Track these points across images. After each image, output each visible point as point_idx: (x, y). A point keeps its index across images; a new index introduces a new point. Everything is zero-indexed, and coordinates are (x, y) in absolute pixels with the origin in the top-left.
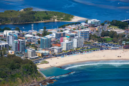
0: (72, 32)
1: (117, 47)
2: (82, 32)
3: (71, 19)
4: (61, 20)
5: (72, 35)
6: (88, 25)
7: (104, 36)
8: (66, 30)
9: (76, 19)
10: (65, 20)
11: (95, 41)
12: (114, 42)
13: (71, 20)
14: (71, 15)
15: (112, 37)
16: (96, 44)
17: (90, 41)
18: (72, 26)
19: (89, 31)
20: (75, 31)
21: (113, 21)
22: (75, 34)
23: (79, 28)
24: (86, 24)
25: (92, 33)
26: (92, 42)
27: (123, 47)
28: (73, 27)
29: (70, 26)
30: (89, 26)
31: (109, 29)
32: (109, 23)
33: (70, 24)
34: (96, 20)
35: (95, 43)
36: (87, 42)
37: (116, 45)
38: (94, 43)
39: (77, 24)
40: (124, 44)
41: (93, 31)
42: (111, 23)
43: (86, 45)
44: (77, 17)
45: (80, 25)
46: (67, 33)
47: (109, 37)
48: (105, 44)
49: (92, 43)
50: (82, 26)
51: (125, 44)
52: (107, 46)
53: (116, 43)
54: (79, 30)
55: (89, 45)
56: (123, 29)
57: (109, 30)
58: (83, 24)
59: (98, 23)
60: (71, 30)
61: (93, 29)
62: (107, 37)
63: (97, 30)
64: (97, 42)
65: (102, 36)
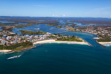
8: (44, 35)
27: (53, 39)
52: (50, 39)
59: (51, 34)
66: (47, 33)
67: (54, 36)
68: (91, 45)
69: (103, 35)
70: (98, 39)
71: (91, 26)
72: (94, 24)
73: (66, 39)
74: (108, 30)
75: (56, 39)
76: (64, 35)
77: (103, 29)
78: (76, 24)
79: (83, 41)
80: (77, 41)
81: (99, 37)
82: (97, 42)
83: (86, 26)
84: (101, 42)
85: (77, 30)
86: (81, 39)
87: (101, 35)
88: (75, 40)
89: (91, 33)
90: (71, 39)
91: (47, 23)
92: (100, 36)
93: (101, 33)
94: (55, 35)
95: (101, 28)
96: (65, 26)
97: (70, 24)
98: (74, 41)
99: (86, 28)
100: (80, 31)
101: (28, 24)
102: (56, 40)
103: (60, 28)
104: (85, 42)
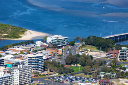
0: (18, 58)
1: (88, 83)
2: (31, 57)
3: (20, 35)
4: (4, 38)
5: (16, 63)
6: (47, 45)
7: (70, 64)
8: (8, 54)
9: (29, 35)
10: (11, 38)
11: (52, 73)
12: (86, 74)
13: (21, 37)
14: (21, 28)
15: (83, 65)
16: (53, 78)
17: (45, 73)
18: (19, 47)
19: (43, 56)
20: (23, 55)
21: (89, 38)
22: (22, 61)
23: (30, 50)
24: (44, 44)
25: (51, 58)
26: (47, 74)
27: (98, 82)
28: (21, 48)
29: (16, 47)
30: (48, 47)
31: (82, 52)
32: (82, 42)
33: (16, 45)
34: (61, 37)
35: (53, 75)
36: (40, 75)
37: (88, 79)
38: (51, 75)
39: (29, 44)
40: (102, 76)
41: (54, 55)
42: (86, 41)
43: (36, 80)
44: (31, 31)
45: (33, 45)
46: (9, 59)
47: (78, 65)
48: (69, 78)
49: (47, 76)
50: (37, 47)
51: (104, 77)
52: (72, 80)
53: (89, 76)
54: (29, 53)
55: (41, 80)
56: (104, 51)
57: (81, 54)
58: (39, 43)
59: (63, 41)
60: (16, 54)
61: (54, 51)
62: (75, 65)
63: (60, 53)
64: (57, 74)
65: (67, 64)
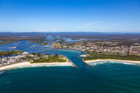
4: (20, 53)
15: (29, 58)
34: (28, 53)
65: (26, 58)
66: (23, 52)
67: (32, 56)
68: (75, 66)
69: (92, 51)
70: (85, 57)
71: (81, 41)
72: (85, 39)
73: (45, 60)
74: (98, 45)
75: (32, 61)
76: (45, 55)
77: (93, 44)
78: (65, 40)
79: (67, 60)
80: (59, 62)
81: (86, 54)
82: (83, 60)
83: (76, 42)
84: (87, 60)
85: (64, 46)
86: (65, 58)
87: (90, 51)
88: (57, 60)
89: (79, 49)
90: (53, 59)
91: (30, 40)
92: (88, 53)
93: (90, 49)
94: (34, 54)
95: (91, 43)
96: (51, 43)
97: (59, 39)
98: (56, 62)
99: (75, 44)
100: (67, 47)
101: (3, 41)
102: (31, 63)
103: (45, 45)
104: (70, 61)
